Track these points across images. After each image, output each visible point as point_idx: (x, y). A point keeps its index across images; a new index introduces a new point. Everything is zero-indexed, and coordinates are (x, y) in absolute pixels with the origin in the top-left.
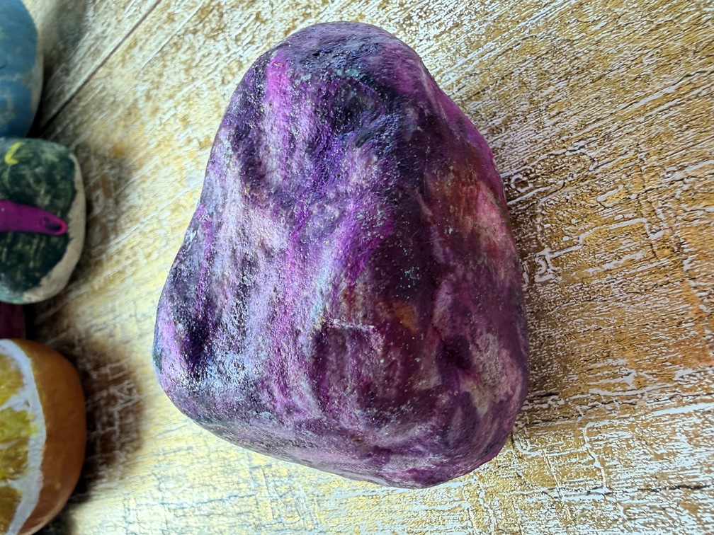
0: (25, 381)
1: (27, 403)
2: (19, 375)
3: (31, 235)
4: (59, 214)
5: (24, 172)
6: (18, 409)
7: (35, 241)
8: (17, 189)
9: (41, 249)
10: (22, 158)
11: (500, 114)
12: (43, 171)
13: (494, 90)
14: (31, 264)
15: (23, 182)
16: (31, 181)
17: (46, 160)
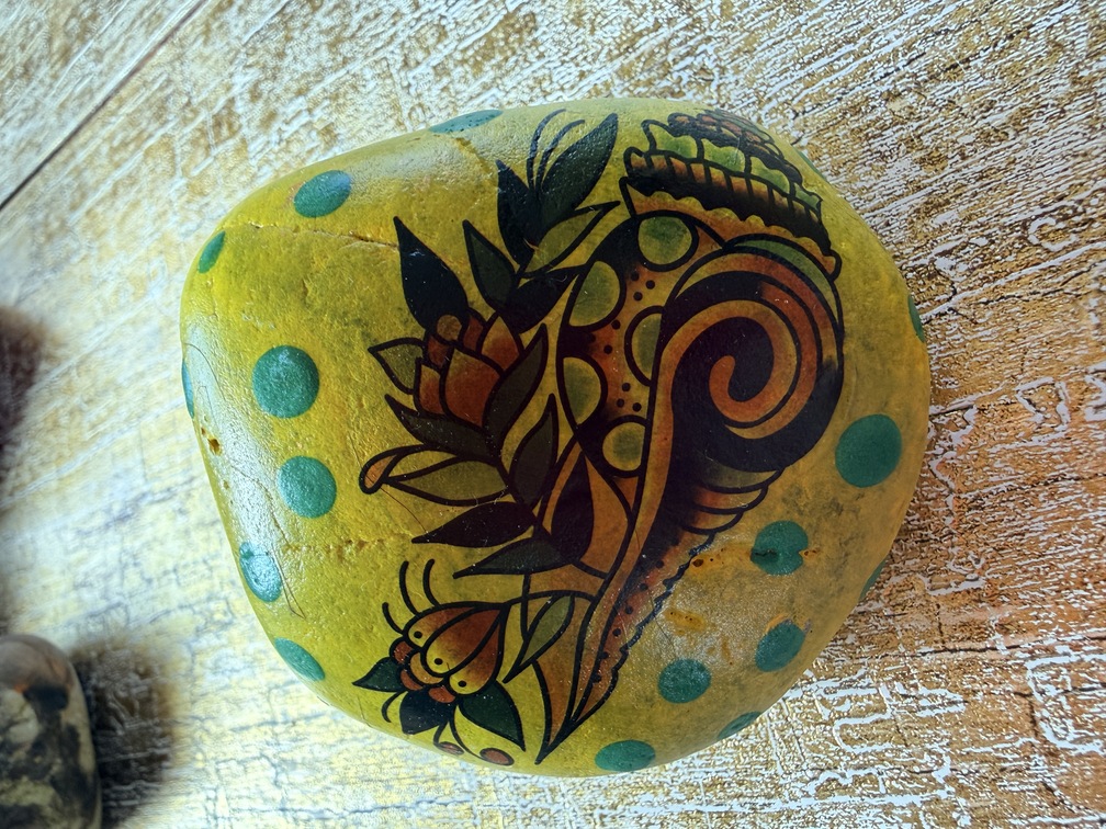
11: (1003, 104)
13: (990, 60)
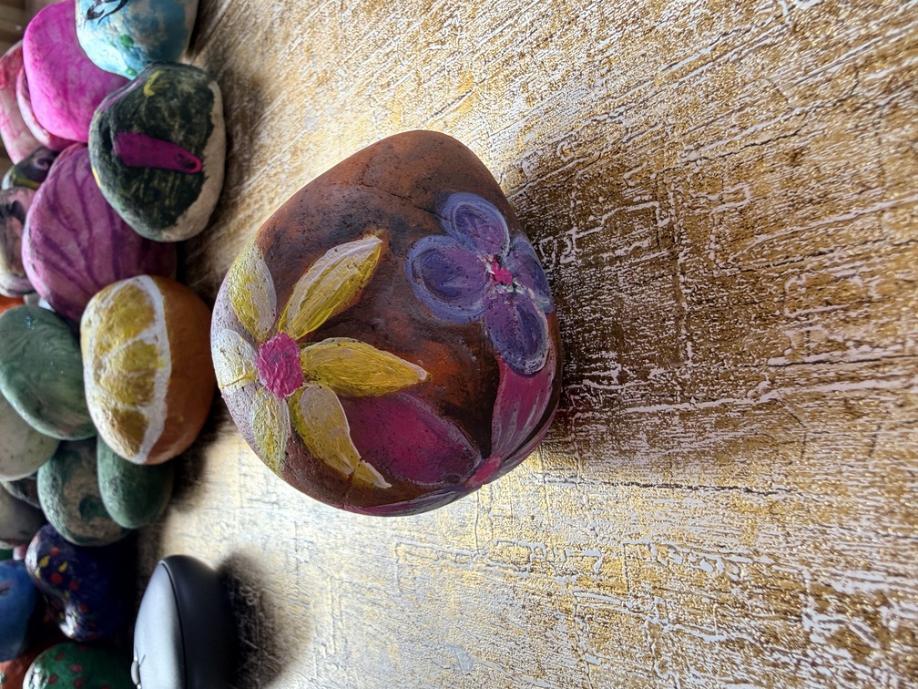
0: (156, 317)
1: (156, 338)
2: (151, 310)
3: (166, 171)
4: (193, 151)
5: (159, 105)
6: (148, 342)
7: (171, 179)
8: (153, 122)
9: (176, 188)
10: (160, 89)
12: (178, 104)
14: (167, 202)
15: (159, 115)
16: (166, 114)
17: (182, 91)
